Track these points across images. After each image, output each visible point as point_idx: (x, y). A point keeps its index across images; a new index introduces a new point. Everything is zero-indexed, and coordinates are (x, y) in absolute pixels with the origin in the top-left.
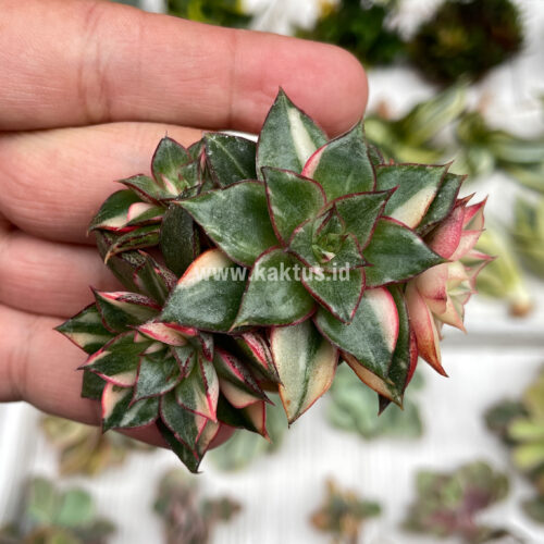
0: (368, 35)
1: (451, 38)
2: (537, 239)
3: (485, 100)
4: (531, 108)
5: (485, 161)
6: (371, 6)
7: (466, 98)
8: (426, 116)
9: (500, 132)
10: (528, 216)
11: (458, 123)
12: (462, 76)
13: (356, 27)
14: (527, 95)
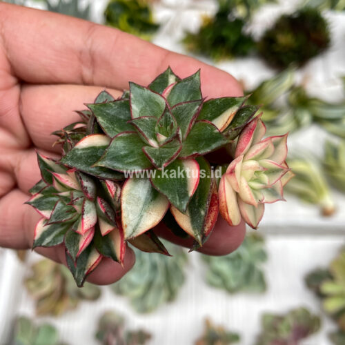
0: (233, 38)
1: (285, 39)
2: (339, 167)
3: (306, 79)
4: (335, 84)
5: (306, 117)
6: (234, 20)
7: (294, 77)
8: (269, 89)
9: (315, 99)
10: (333, 152)
11: (289, 94)
12: (292, 64)
13: (225, 33)
14: (333, 76)
